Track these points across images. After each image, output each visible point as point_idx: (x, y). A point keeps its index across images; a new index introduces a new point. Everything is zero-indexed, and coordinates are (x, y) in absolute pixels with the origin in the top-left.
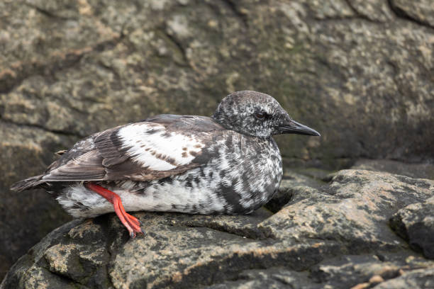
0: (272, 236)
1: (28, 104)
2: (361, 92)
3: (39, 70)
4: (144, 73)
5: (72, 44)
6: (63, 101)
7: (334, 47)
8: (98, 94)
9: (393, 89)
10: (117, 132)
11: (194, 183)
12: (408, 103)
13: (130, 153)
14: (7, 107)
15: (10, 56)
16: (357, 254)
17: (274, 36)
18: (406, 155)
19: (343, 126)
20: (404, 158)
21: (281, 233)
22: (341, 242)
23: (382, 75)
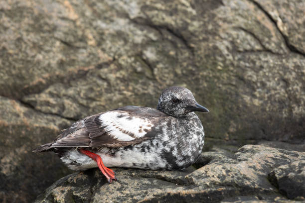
0: (193, 183)
1: (52, 101)
2: (264, 98)
3: (60, 79)
4: (126, 83)
5: (82, 64)
6: (74, 100)
7: (249, 69)
8: (96, 96)
9: (284, 96)
10: (99, 117)
11: (146, 150)
12: (294, 105)
13: (106, 130)
14: (38, 102)
15: (43, 70)
16: (245, 195)
17: (211, 62)
18: (292, 139)
19: (251, 119)
20: (290, 140)
21: (198, 181)
22: (235, 187)
23: (278, 88)
